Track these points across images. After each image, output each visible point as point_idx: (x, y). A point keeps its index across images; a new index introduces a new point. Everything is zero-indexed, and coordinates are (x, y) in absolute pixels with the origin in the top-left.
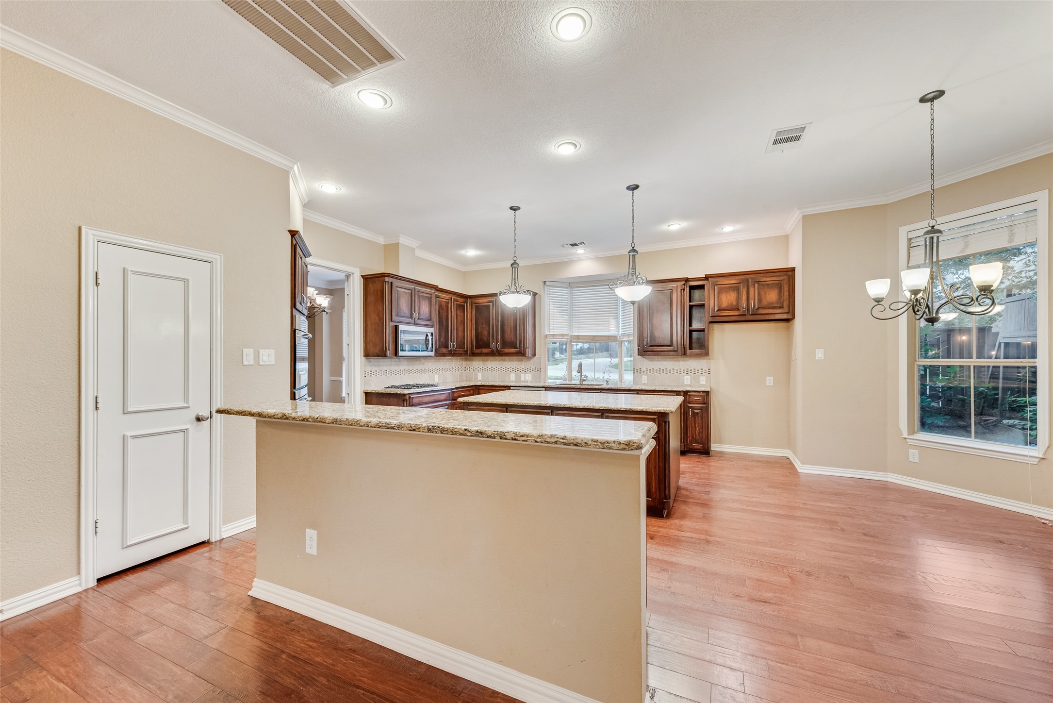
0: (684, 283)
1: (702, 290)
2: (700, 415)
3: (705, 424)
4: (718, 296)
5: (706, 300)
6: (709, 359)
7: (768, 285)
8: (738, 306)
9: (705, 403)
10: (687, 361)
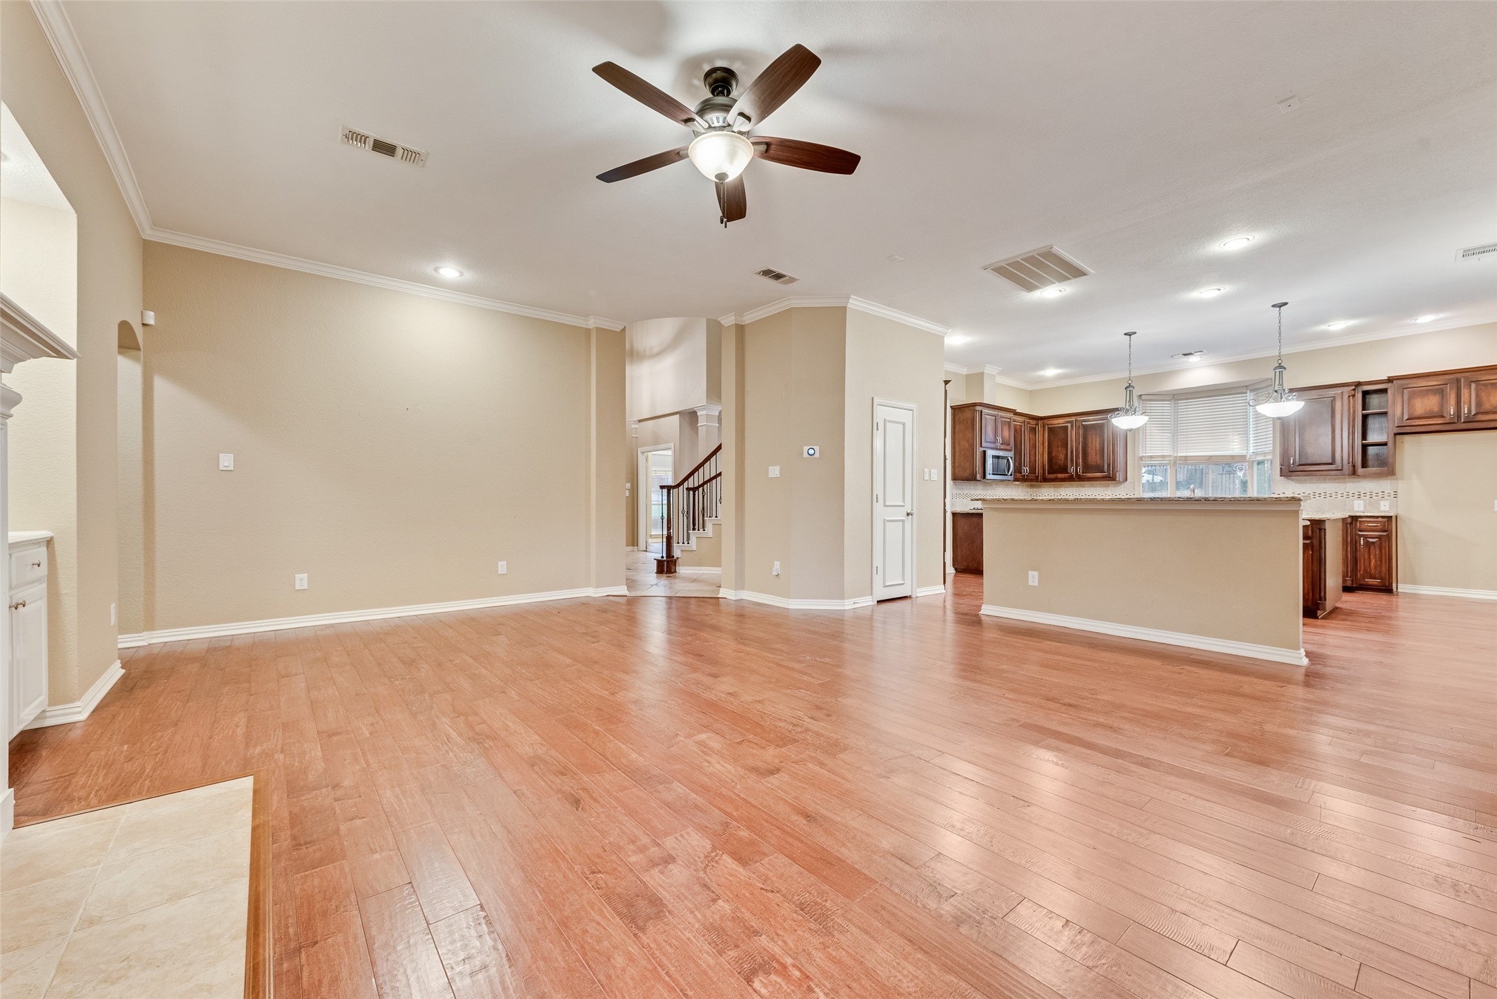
0: (1353, 387)
1: (1383, 395)
2: (1377, 545)
3: (1386, 556)
4: (1409, 402)
5: (1390, 406)
6: (1396, 479)
7: (1492, 384)
8: (1443, 412)
9: (1385, 531)
10: (1358, 482)
